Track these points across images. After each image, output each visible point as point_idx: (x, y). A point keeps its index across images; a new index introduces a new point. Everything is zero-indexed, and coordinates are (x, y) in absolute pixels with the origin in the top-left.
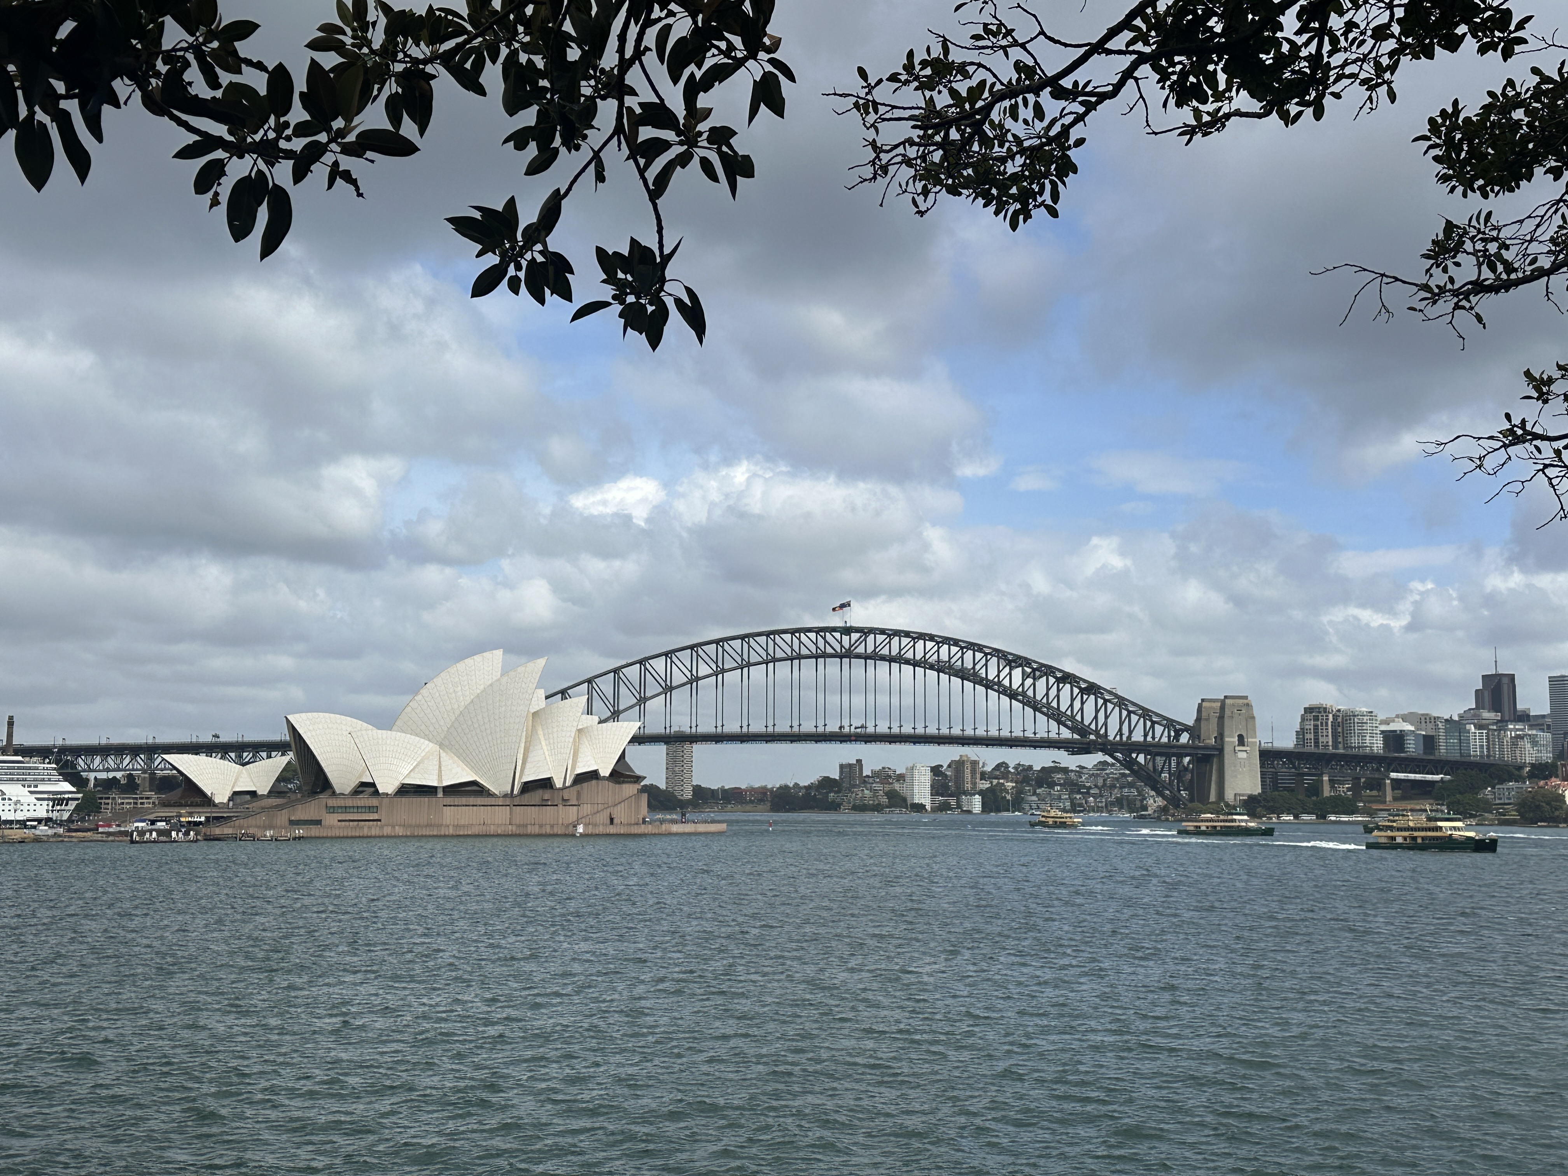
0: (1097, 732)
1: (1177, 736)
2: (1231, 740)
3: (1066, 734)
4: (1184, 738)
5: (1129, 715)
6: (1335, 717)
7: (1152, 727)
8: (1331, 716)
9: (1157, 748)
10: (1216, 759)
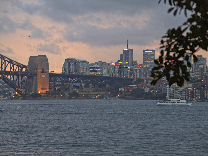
1: (22, 69)
2: (40, 70)
5: (5, 62)
7: (13, 66)
8: (74, 62)
9: (14, 73)
10: (35, 77)
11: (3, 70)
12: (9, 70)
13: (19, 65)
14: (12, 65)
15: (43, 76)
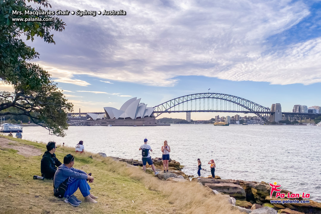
0: (252, 110)
2: (277, 111)
3: (247, 110)
4: (269, 111)
6: (300, 107)
8: (299, 107)
9: (263, 113)
10: (274, 114)
11: (258, 111)
12: (261, 111)
13: (266, 108)
14: (262, 108)
15: (278, 114)
